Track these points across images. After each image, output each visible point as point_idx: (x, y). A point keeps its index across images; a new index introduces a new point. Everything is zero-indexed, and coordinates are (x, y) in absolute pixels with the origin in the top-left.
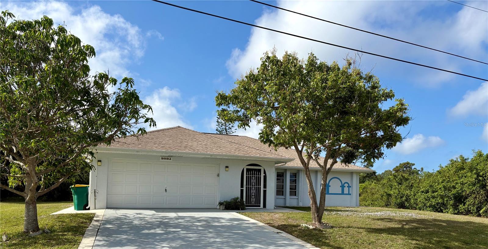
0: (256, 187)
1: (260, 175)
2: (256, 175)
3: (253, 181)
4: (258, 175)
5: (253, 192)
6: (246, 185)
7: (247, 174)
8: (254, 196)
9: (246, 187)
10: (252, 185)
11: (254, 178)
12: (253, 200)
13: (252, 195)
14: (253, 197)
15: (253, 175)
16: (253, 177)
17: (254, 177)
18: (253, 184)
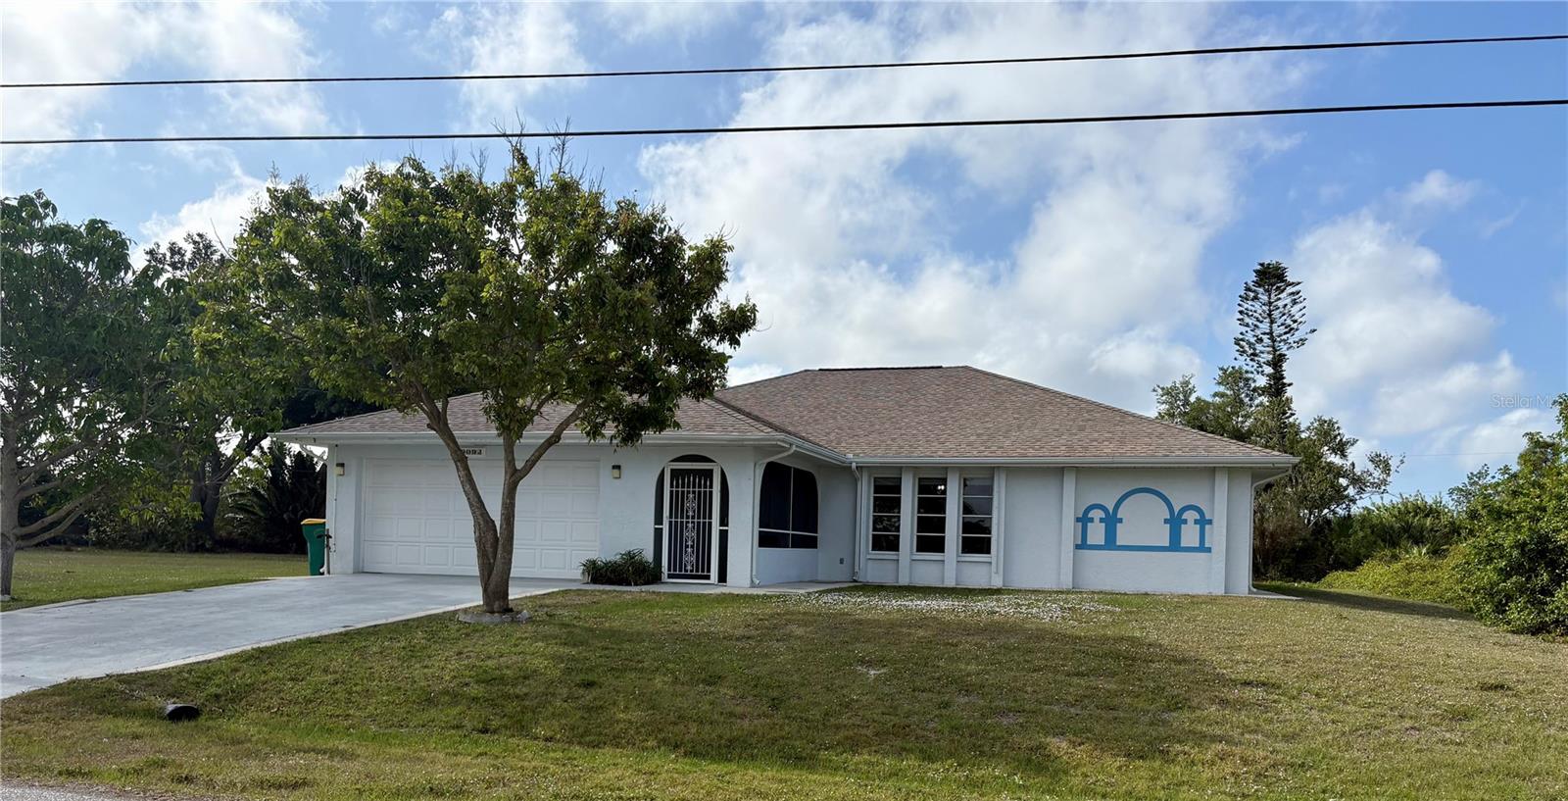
0: (699, 523)
1: (711, 487)
2: (700, 487)
3: (691, 505)
4: (705, 487)
5: (690, 535)
6: (671, 517)
7: (672, 486)
8: (692, 547)
9: (671, 522)
10: (688, 517)
11: (691, 496)
12: (689, 559)
13: (687, 547)
14: (689, 550)
15: (688, 487)
16: (688, 492)
17: (694, 492)
18: (691, 514)
